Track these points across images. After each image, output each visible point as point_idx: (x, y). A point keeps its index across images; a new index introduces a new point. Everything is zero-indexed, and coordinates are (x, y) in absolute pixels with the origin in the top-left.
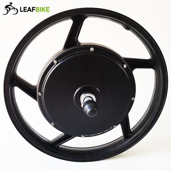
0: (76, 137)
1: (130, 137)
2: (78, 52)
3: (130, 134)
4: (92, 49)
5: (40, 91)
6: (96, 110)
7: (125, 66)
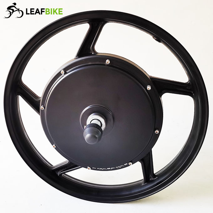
0: (83, 168)
1: (153, 181)
2: (90, 63)
3: (153, 177)
4: (108, 62)
5: (43, 104)
6: (97, 136)
7: (149, 88)
